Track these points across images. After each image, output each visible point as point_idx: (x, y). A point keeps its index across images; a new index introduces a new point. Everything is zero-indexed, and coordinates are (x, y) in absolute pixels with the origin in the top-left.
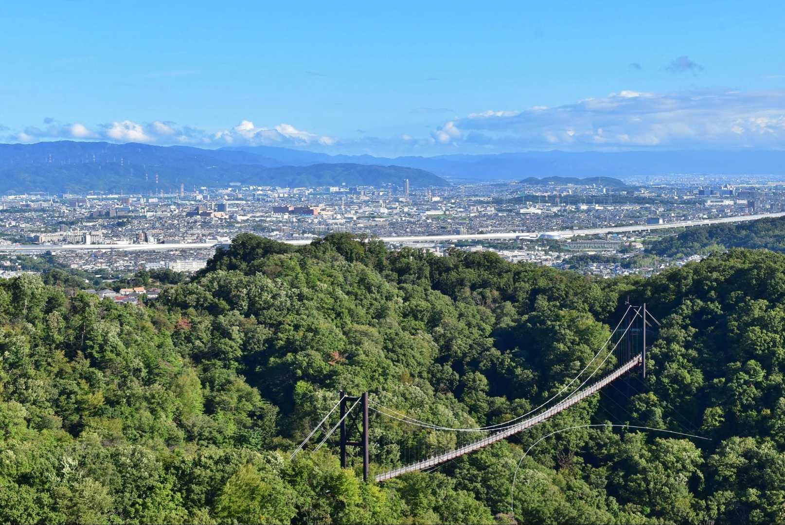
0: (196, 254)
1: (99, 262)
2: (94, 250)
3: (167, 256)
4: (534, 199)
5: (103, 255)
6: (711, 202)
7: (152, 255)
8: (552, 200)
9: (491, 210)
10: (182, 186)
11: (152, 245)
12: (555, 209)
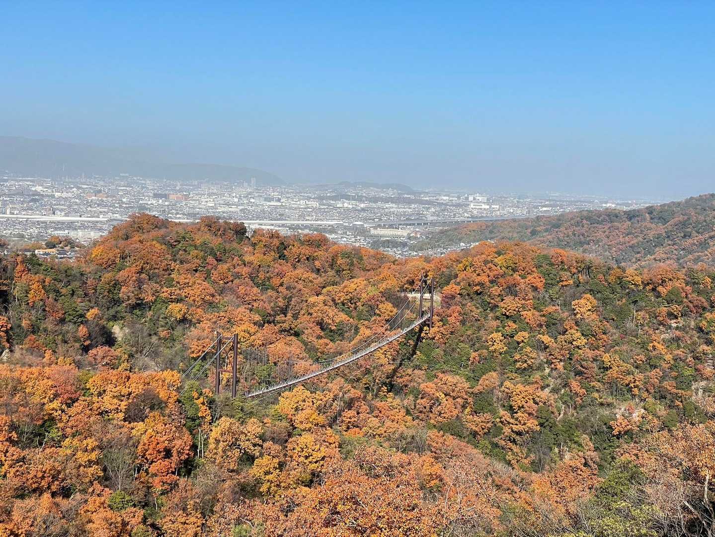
0: (94, 226)
1: (16, 228)
2: (13, 219)
3: (71, 226)
4: (348, 198)
5: (20, 223)
6: (474, 205)
7: (59, 225)
8: (360, 199)
9: (315, 204)
10: (83, 175)
11: (59, 217)
12: (362, 205)
